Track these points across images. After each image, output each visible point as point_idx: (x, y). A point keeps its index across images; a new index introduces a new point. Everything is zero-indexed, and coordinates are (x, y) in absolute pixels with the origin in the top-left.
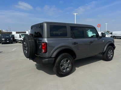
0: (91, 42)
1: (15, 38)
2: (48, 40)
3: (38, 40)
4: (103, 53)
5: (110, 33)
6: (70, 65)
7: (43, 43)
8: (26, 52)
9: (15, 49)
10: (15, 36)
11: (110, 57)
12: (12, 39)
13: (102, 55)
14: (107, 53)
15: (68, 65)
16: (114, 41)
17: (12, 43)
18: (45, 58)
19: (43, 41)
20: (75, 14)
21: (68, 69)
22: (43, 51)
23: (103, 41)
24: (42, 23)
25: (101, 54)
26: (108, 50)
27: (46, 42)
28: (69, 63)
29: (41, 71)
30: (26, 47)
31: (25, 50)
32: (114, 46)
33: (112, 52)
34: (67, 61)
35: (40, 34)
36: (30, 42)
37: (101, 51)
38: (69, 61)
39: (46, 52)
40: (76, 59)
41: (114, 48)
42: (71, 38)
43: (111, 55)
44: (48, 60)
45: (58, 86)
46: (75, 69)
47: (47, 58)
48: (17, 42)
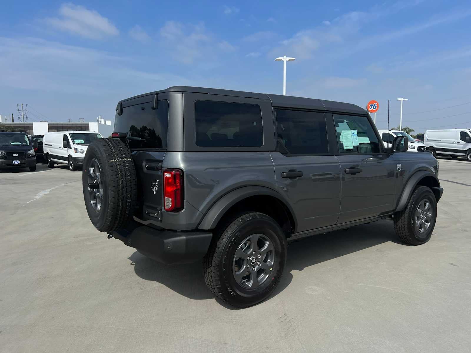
0: (354, 171)
1: (46, 150)
2: (186, 160)
3: (148, 161)
4: (397, 215)
5: (415, 134)
6: (271, 262)
7: (169, 170)
8: (95, 204)
9: (47, 192)
10: (45, 141)
11: (421, 228)
12: (32, 152)
13: (391, 222)
14: (413, 215)
15: (265, 261)
16: (436, 169)
17: (33, 169)
18: (174, 232)
19: (166, 165)
20: (285, 59)
21: (264, 277)
22: (169, 203)
23: (399, 166)
24: (166, 92)
25: (390, 216)
26: (416, 204)
27: (182, 166)
28: (268, 253)
29: (155, 284)
30: (96, 186)
31: (95, 198)
32: (438, 185)
33: (429, 209)
34: (261, 244)
35: (152, 133)
36: (113, 165)
37: (390, 207)
38: (267, 243)
39: (177, 208)
40: (294, 237)
41: (438, 193)
42: (278, 154)
43: (427, 221)
44: (187, 240)
45: (226, 344)
46: (290, 278)
47: (183, 232)
48: (52, 166)
